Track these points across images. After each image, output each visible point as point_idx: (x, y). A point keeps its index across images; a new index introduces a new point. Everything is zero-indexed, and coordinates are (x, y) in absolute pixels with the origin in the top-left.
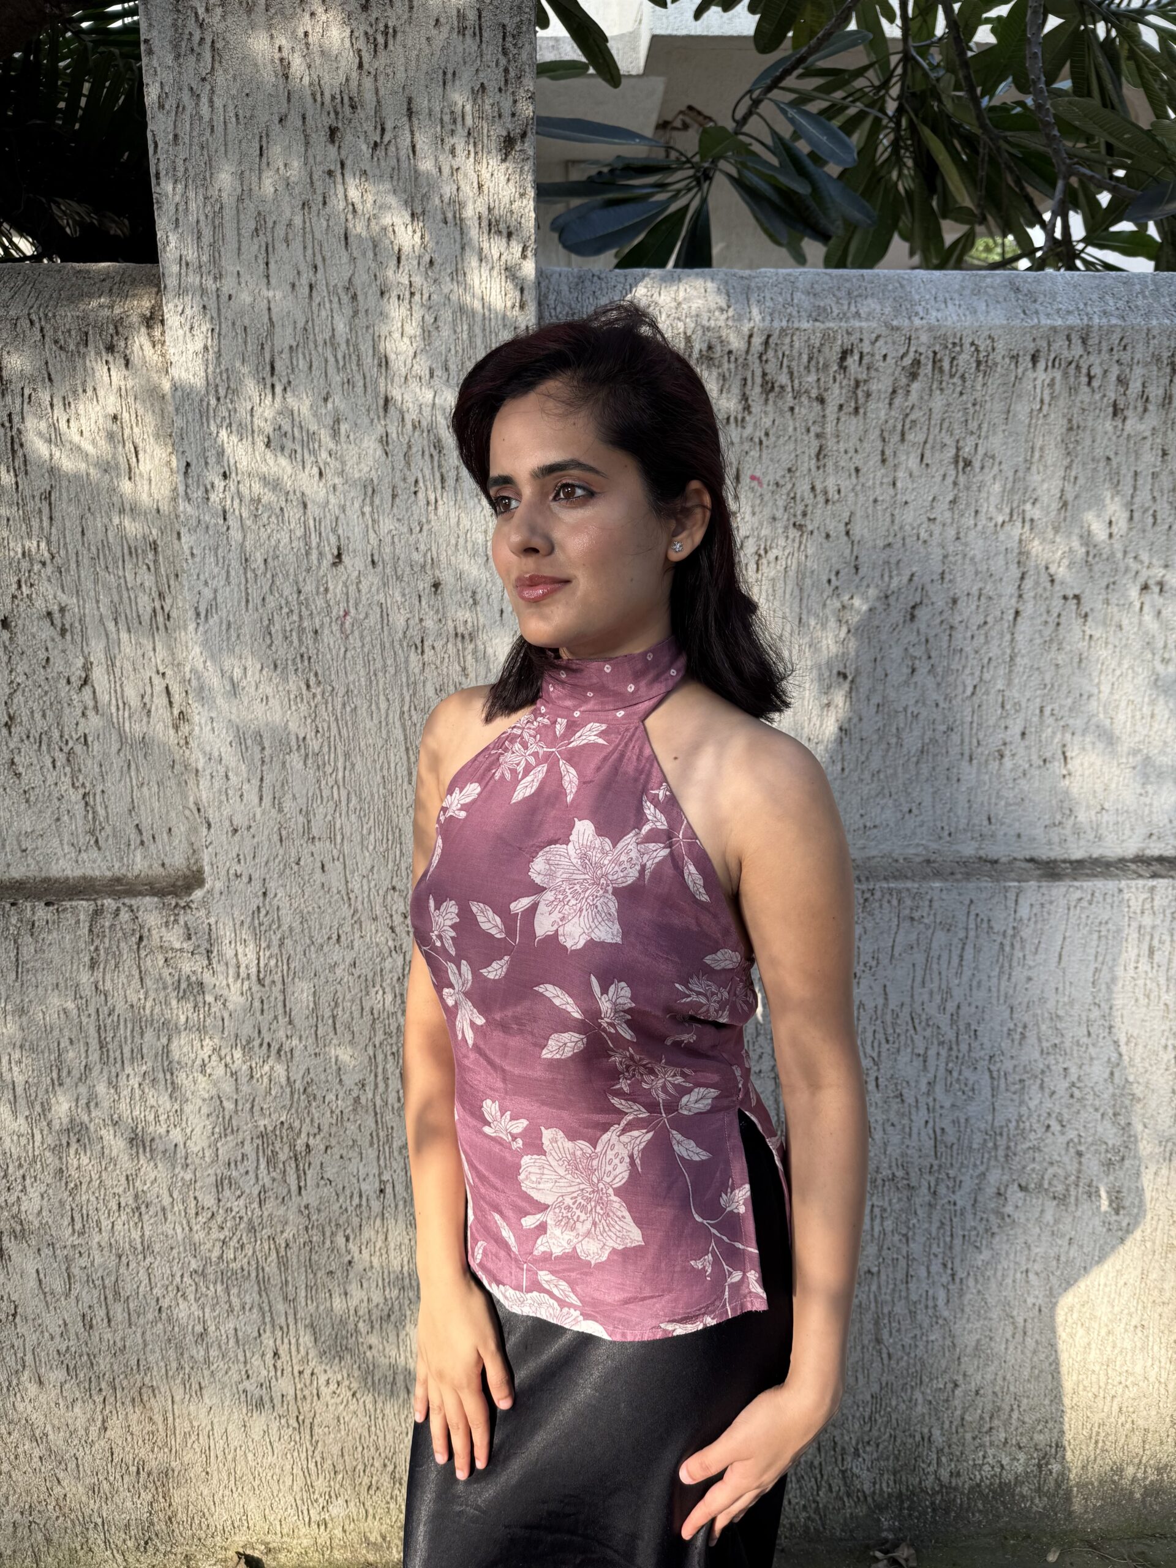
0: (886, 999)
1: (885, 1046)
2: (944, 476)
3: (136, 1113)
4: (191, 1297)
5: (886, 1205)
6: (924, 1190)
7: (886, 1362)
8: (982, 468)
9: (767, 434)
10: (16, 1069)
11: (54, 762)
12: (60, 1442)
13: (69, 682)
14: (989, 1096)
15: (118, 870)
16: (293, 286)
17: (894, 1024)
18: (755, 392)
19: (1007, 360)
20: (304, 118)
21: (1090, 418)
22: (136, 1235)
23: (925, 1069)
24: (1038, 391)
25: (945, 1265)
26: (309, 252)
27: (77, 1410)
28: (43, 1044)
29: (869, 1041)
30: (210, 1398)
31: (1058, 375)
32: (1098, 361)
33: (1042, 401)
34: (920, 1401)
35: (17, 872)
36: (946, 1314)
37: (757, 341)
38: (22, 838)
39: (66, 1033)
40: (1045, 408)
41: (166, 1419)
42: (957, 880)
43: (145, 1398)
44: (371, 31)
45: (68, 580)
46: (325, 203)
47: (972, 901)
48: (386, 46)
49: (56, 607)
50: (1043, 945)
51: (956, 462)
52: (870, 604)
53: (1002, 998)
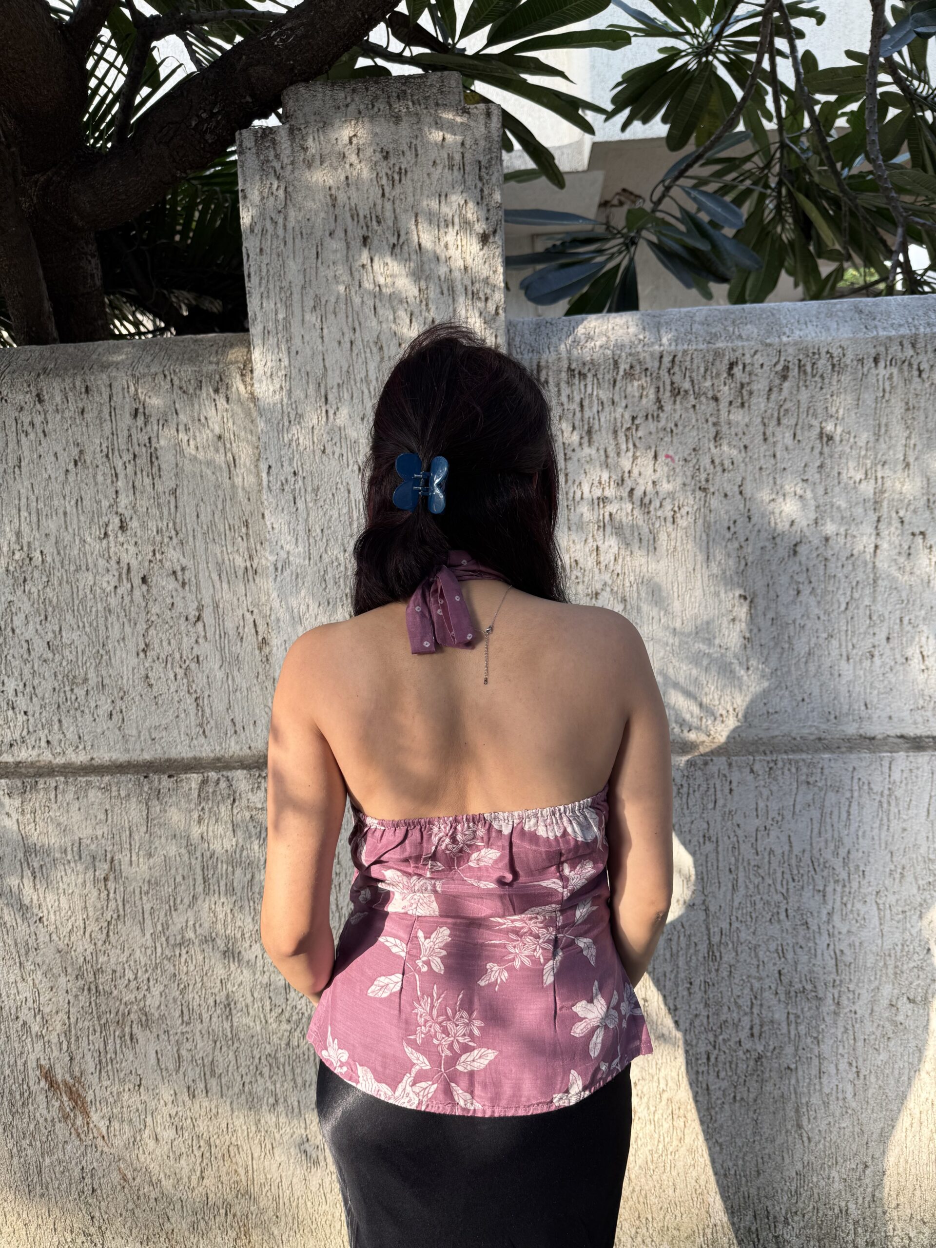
0: (791, 846)
1: (792, 884)
2: (812, 448)
3: (228, 932)
4: (266, 1075)
5: (799, 1013)
6: (830, 1001)
7: (806, 1144)
8: (841, 441)
9: (676, 425)
10: (144, 898)
11: (175, 676)
12: (170, 1188)
13: (187, 619)
14: (877, 924)
15: (219, 752)
16: (340, 343)
17: (798, 867)
18: (666, 396)
19: (855, 363)
20: (346, 231)
21: (922, 401)
22: (227, 1025)
23: (825, 902)
24: (881, 383)
25: (850, 1064)
26: (350, 319)
27: (183, 1162)
28: (164, 879)
29: (779, 881)
30: (280, 1156)
31: (895, 371)
32: (925, 359)
33: (884, 391)
34: (837, 1179)
35: (147, 756)
36: (854, 1105)
37: (667, 360)
38: (152, 730)
39: (180, 871)
40: (887, 395)
41: (247, 1172)
42: (843, 753)
43: (232, 1154)
44: (390, 173)
45: (187, 548)
46: (360, 286)
47: (854, 769)
48: (400, 181)
49: (179, 568)
50: (914, 803)
51: (821, 438)
52: (762, 544)
53: (883, 845)
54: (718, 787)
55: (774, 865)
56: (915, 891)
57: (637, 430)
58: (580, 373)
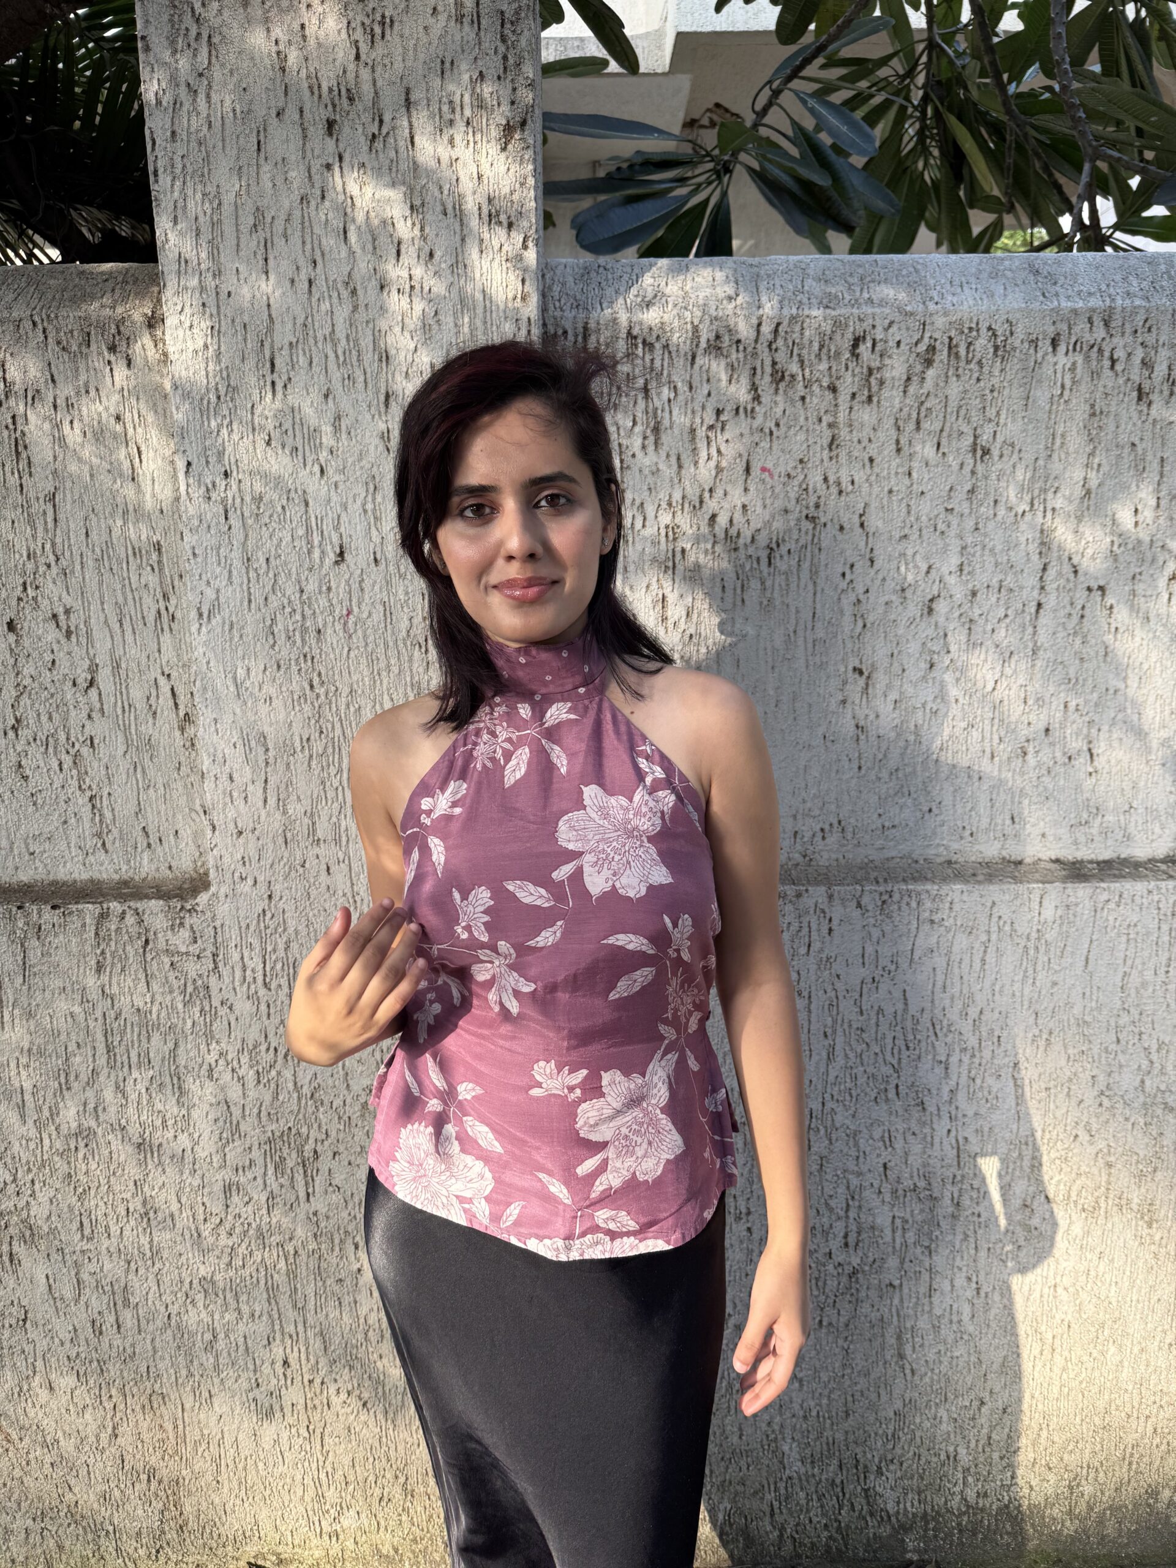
0: (906, 1004)
2: (962, 464)
3: (144, 1118)
4: (200, 1304)
5: (908, 1216)
6: (947, 1201)
7: (909, 1377)
8: (1001, 456)
9: (777, 425)
10: (24, 1073)
11: (60, 764)
12: (71, 1449)
13: (74, 684)
14: (1013, 1104)
15: (125, 872)
16: (293, 281)
17: (914, 1030)
18: (765, 382)
19: (1026, 345)
20: (301, 112)
21: (1113, 403)
22: (144, 1241)
23: (947, 1075)
24: (1059, 375)
25: (969, 1279)
26: (308, 247)
27: (87, 1416)
28: (50, 1048)
29: (889, 1048)
30: (220, 1406)
31: (1079, 359)
32: (1121, 344)
33: (1063, 386)
34: (945, 1419)
35: (24, 877)
36: (971, 1329)
37: (767, 329)
38: (30, 841)
39: (74, 1037)
40: (1067, 393)
41: (176, 1427)
42: (979, 882)
43: (155, 1405)
44: (367, 22)
45: (73, 581)
46: (323, 197)
47: (994, 903)
48: (383, 37)
49: (61, 610)
50: (1068, 948)
51: (974, 451)
52: (886, 598)
53: (1026, 1003)
54: (814, 927)
55: (884, 1028)
56: (1063, 1062)
57: (723, 429)
58: (644, 342)
